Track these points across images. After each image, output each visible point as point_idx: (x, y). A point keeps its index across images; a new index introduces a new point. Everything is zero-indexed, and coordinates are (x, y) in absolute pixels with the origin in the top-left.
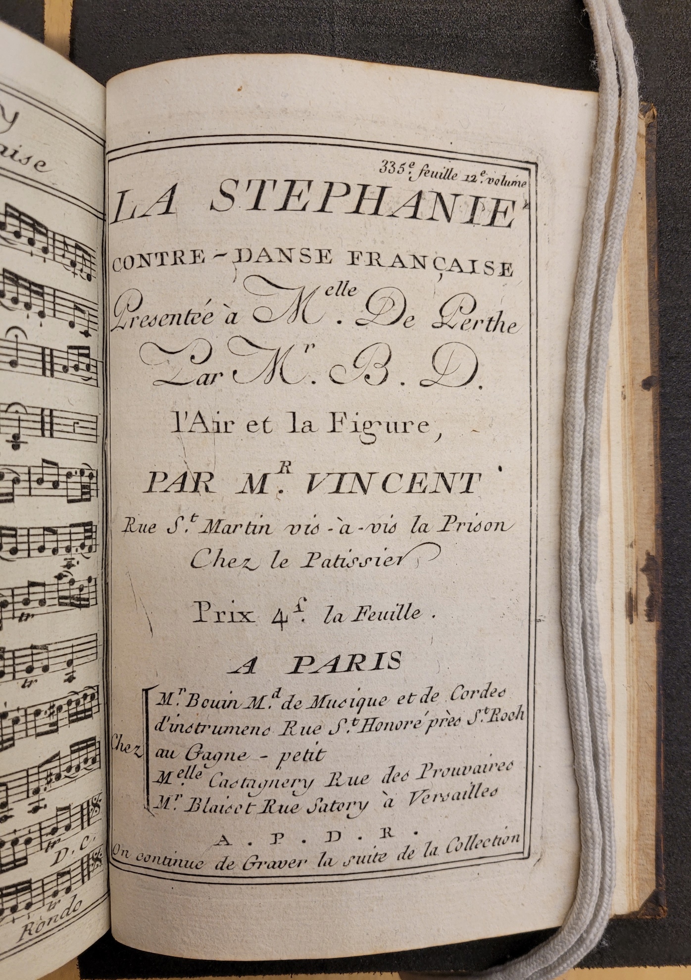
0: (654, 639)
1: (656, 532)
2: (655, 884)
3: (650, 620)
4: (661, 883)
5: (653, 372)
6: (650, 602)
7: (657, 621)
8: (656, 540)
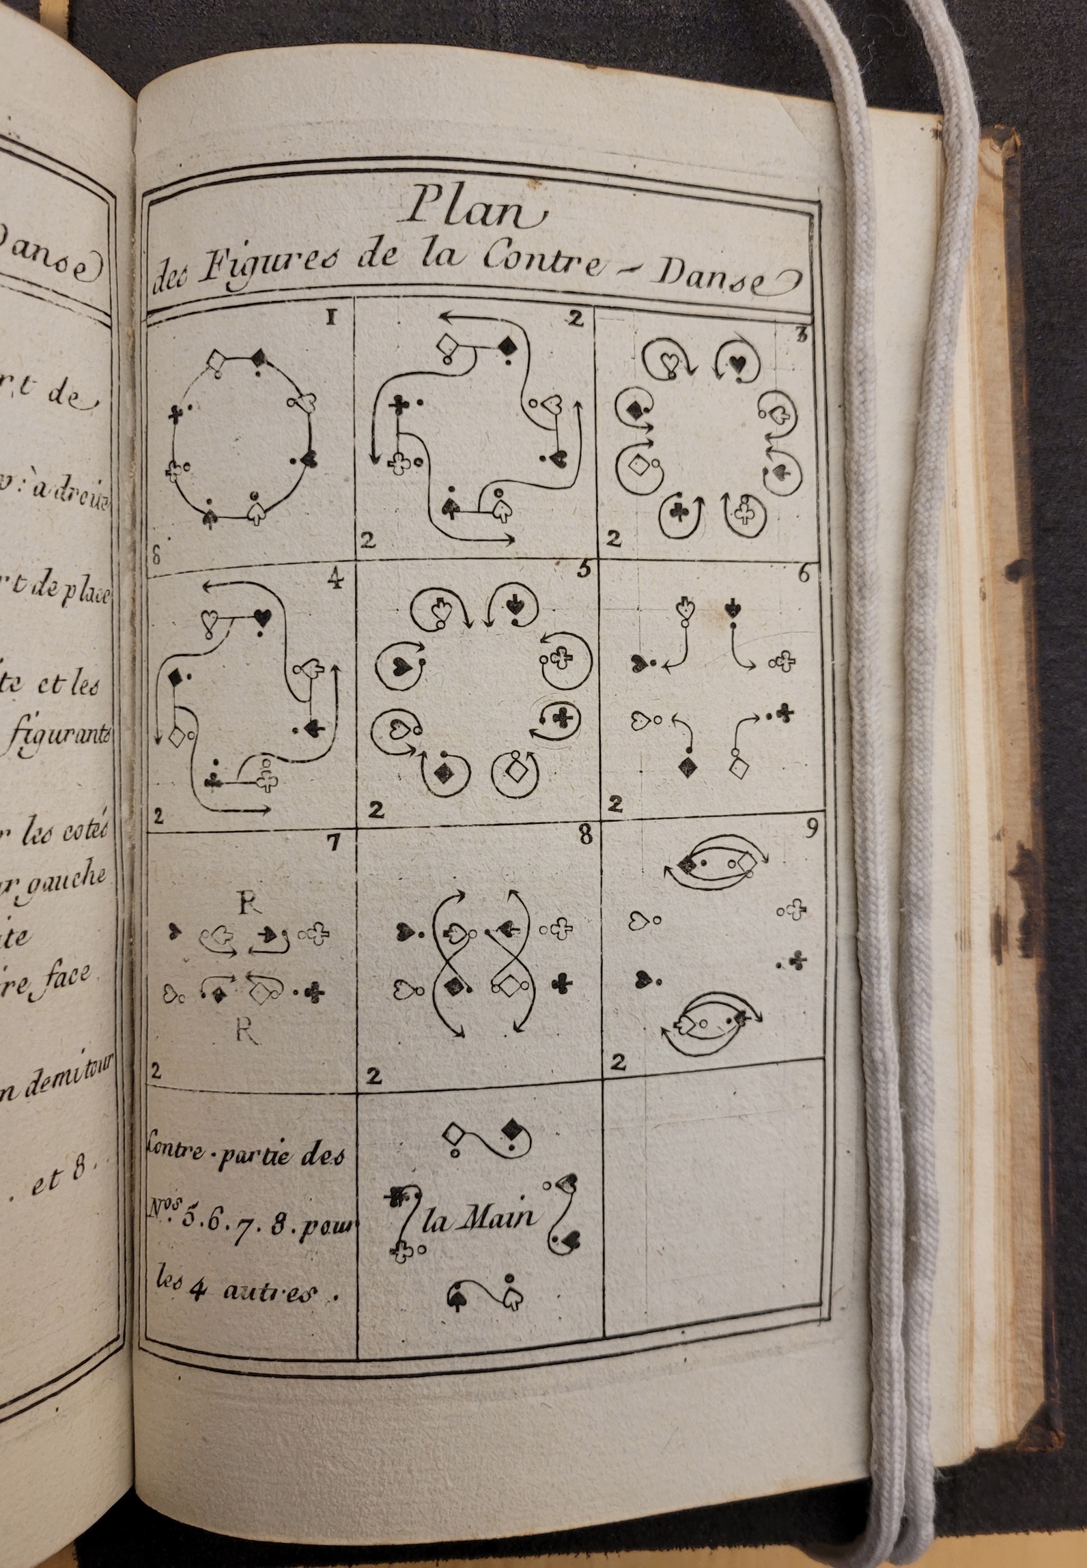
0: (1033, 988)
1: (1033, 810)
2: (1043, 1394)
3: (1026, 956)
4: (1053, 1391)
5: (1023, 552)
6: (1027, 926)
7: (1038, 956)
8: (1034, 825)
